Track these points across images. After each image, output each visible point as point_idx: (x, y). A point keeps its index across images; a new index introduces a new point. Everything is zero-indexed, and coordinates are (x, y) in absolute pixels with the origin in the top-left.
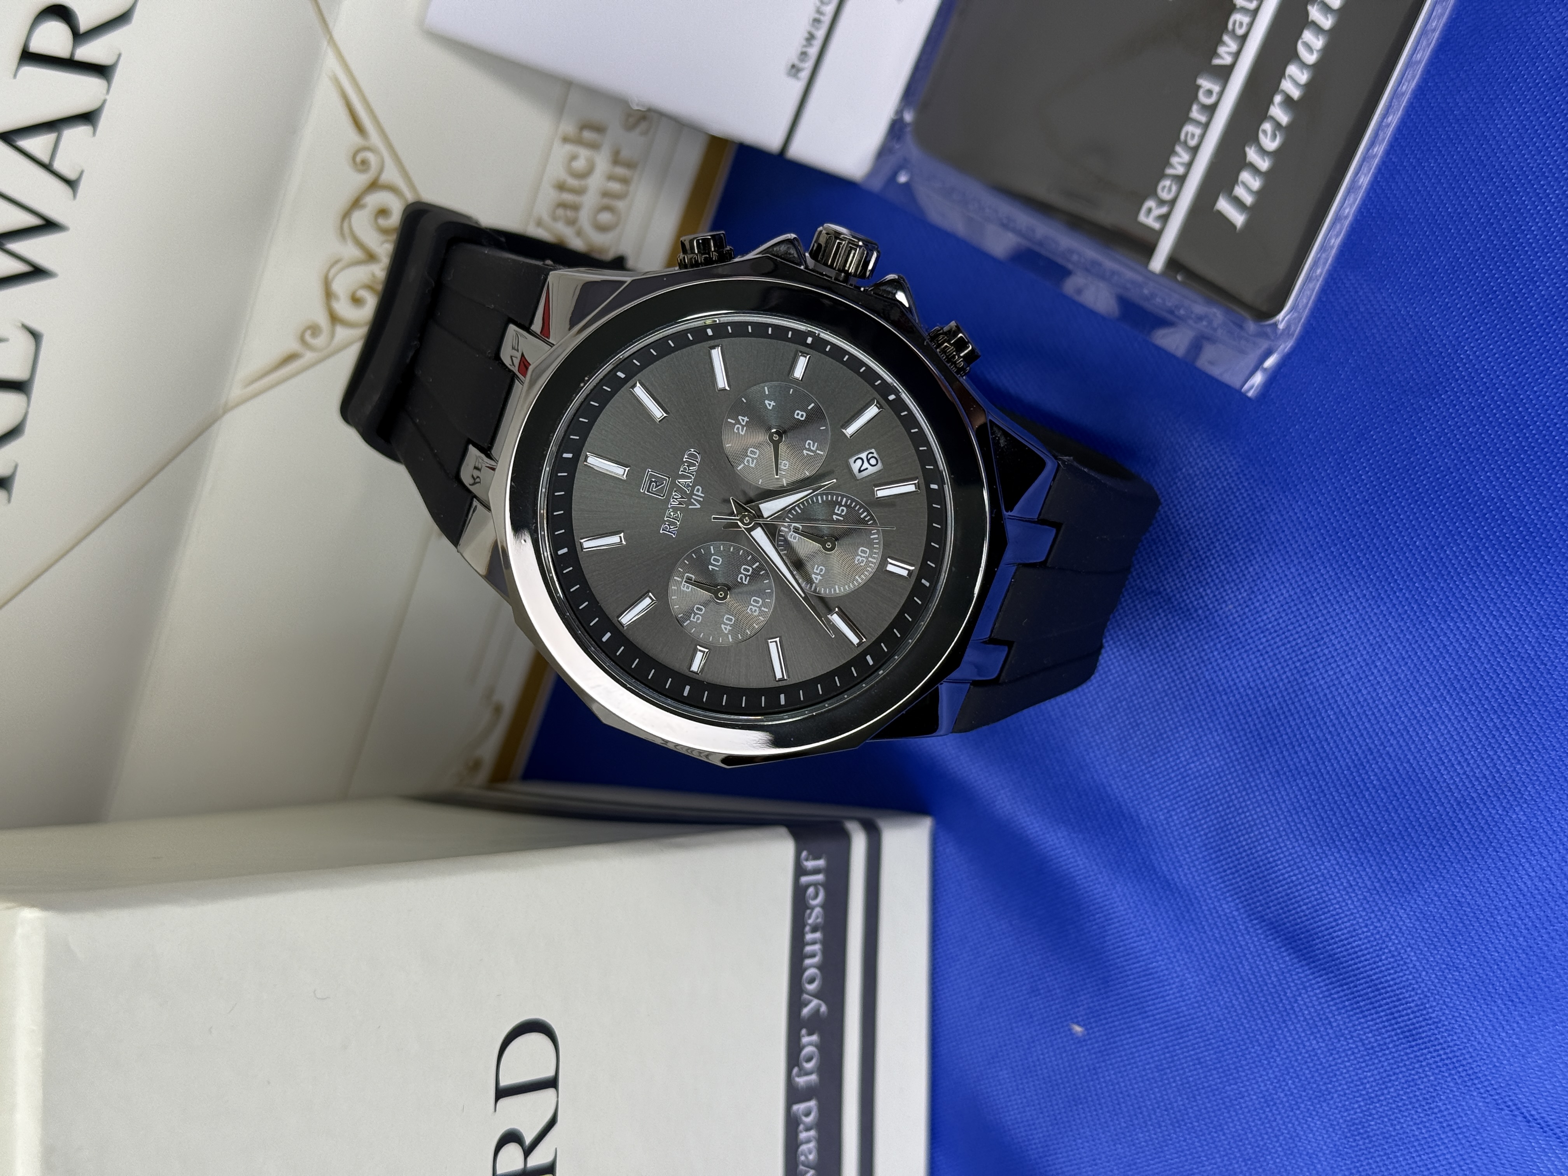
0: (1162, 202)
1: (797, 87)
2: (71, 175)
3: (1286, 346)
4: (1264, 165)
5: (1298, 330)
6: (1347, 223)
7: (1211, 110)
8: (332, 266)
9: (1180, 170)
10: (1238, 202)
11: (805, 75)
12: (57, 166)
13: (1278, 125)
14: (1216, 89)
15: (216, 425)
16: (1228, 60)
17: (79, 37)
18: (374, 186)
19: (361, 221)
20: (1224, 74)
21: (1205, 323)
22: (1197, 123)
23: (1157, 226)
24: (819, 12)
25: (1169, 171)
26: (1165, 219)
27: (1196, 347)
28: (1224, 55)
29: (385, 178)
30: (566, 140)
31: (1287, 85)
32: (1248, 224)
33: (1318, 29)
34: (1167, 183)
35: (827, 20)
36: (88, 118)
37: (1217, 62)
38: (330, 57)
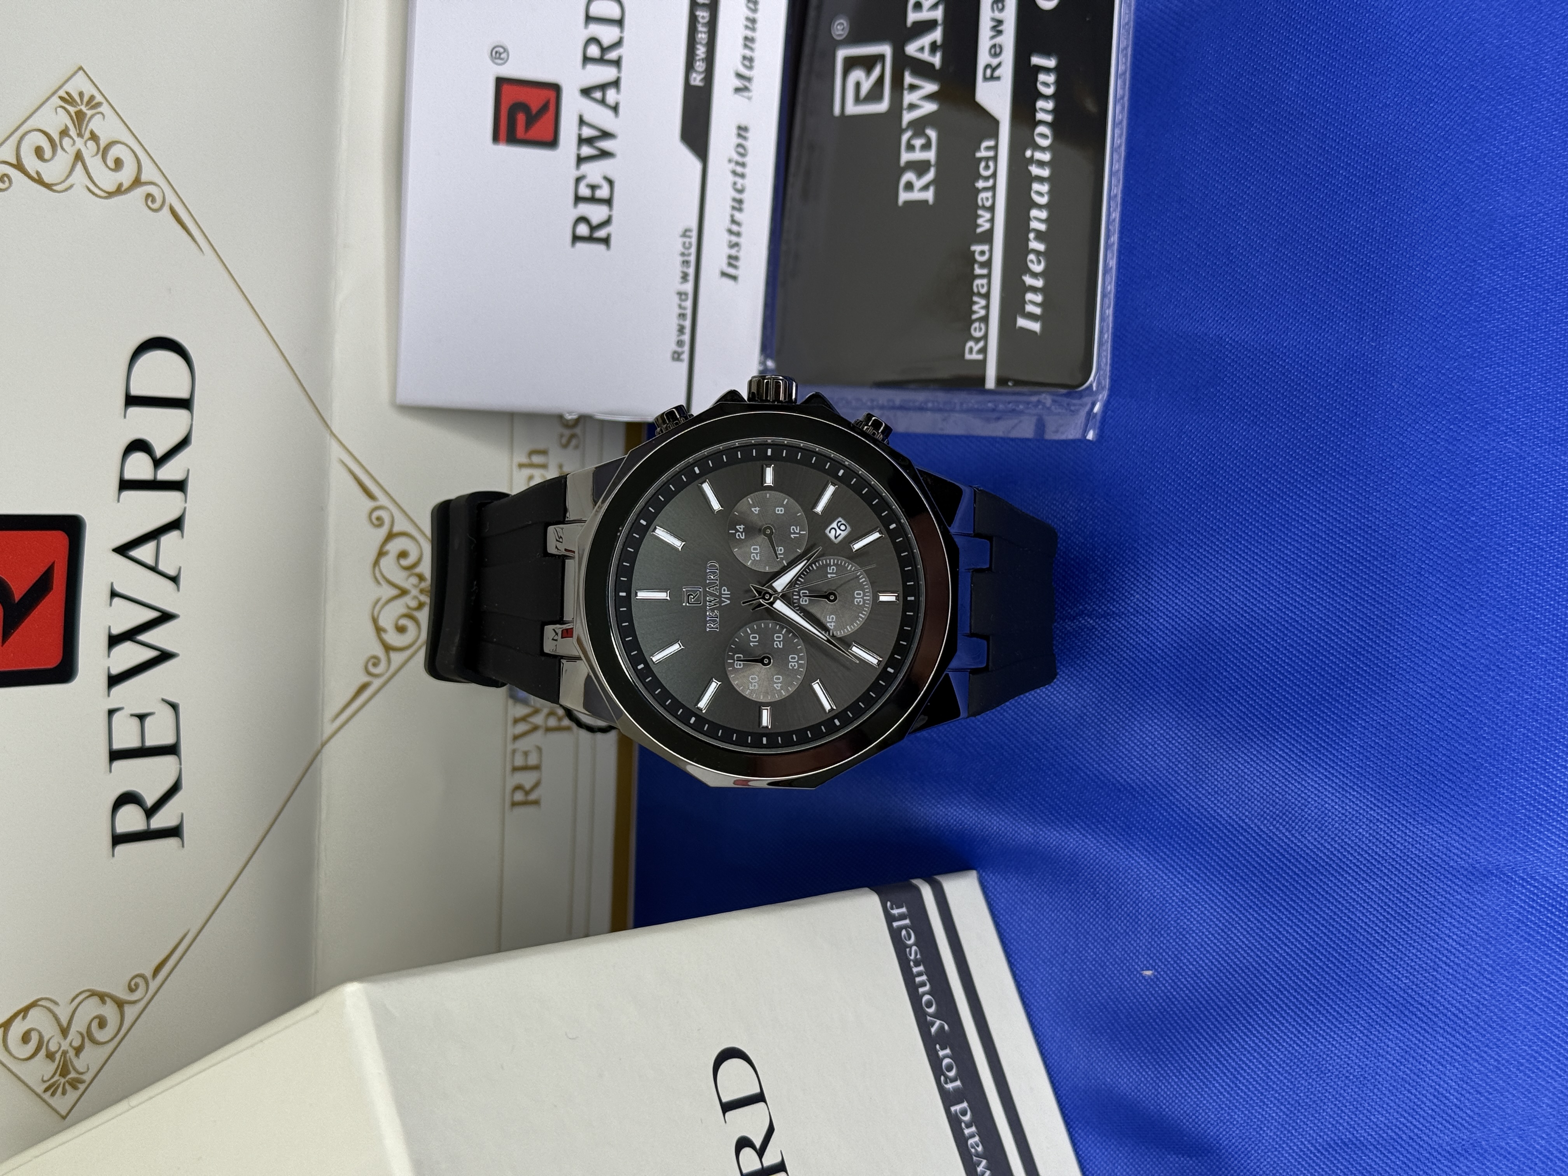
0: (977, 340)
1: (684, 366)
2: (172, 572)
3: (1103, 395)
4: (1039, 283)
5: (1107, 383)
6: (1112, 296)
7: (988, 264)
8: (374, 607)
9: (982, 313)
10: (1031, 317)
11: (686, 356)
12: (161, 567)
13: (1038, 253)
14: (986, 248)
15: (319, 757)
16: (987, 226)
17: (158, 463)
18: (391, 536)
19: (388, 565)
20: (987, 237)
21: (1040, 407)
22: (981, 276)
23: (980, 357)
24: (680, 307)
25: (974, 317)
26: (984, 350)
27: (1041, 426)
28: (983, 224)
29: (396, 529)
30: (521, 466)
31: (1034, 225)
32: (1043, 328)
33: (1040, 179)
34: (976, 325)
35: (689, 312)
36: (176, 525)
37: (979, 230)
38: (335, 446)
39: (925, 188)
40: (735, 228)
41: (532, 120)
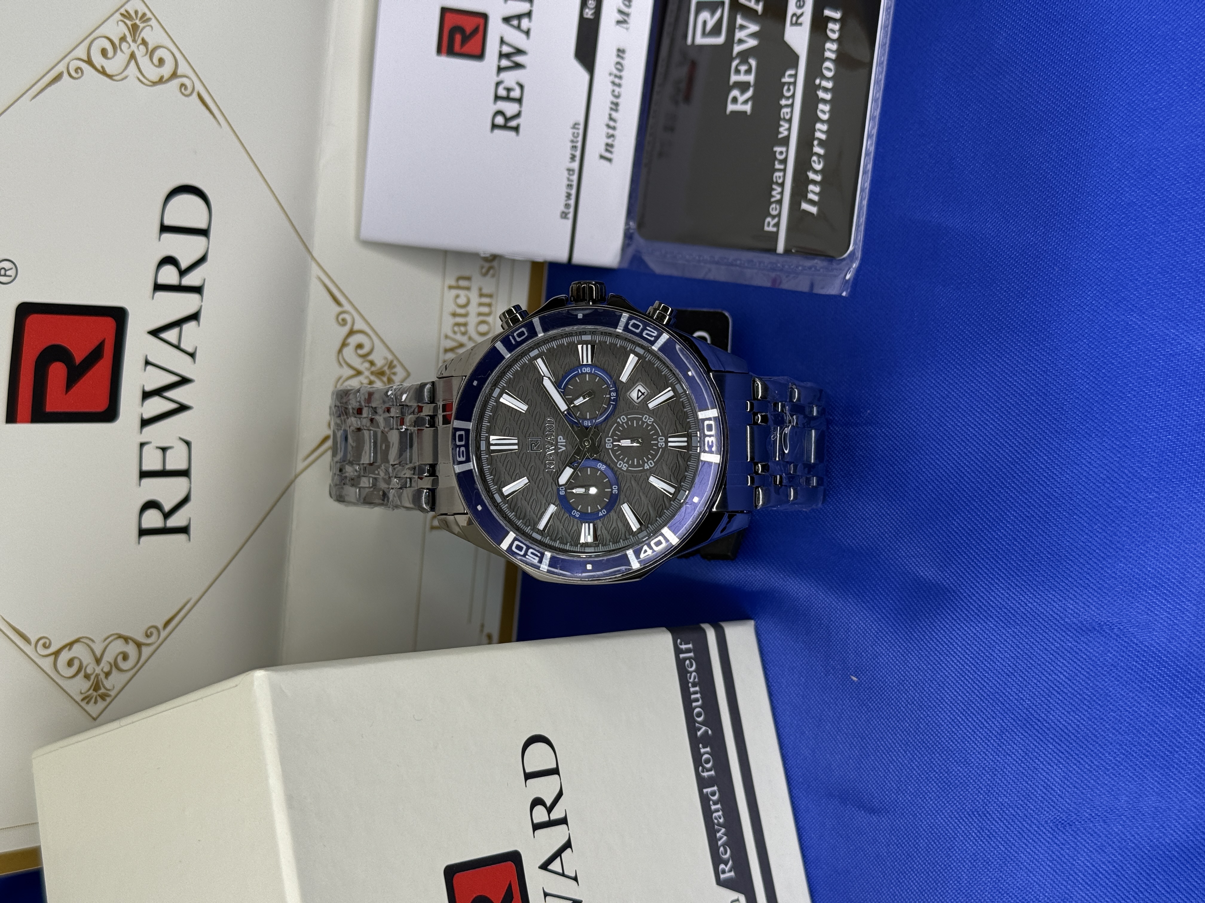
0: (774, 217)
1: (569, 223)
2: (190, 350)
3: (855, 265)
4: (818, 178)
5: (860, 254)
6: (867, 190)
7: (784, 161)
8: (338, 383)
9: (778, 197)
10: (812, 202)
11: (571, 216)
12: (183, 346)
13: (819, 155)
14: (784, 149)
15: (293, 485)
16: (786, 133)
17: (182, 273)
18: (351, 333)
19: (349, 353)
20: (785, 142)
21: (813, 269)
22: (779, 170)
23: (775, 229)
24: (569, 180)
25: (773, 200)
26: (777, 225)
27: (812, 283)
28: (783, 132)
29: (356, 328)
30: (451, 287)
31: (818, 135)
32: (819, 210)
33: (824, 101)
34: (774, 206)
35: (575, 184)
36: (195, 317)
37: (780, 136)
38: (314, 267)
39: (746, 102)
40: (612, 124)
41: (466, 39)
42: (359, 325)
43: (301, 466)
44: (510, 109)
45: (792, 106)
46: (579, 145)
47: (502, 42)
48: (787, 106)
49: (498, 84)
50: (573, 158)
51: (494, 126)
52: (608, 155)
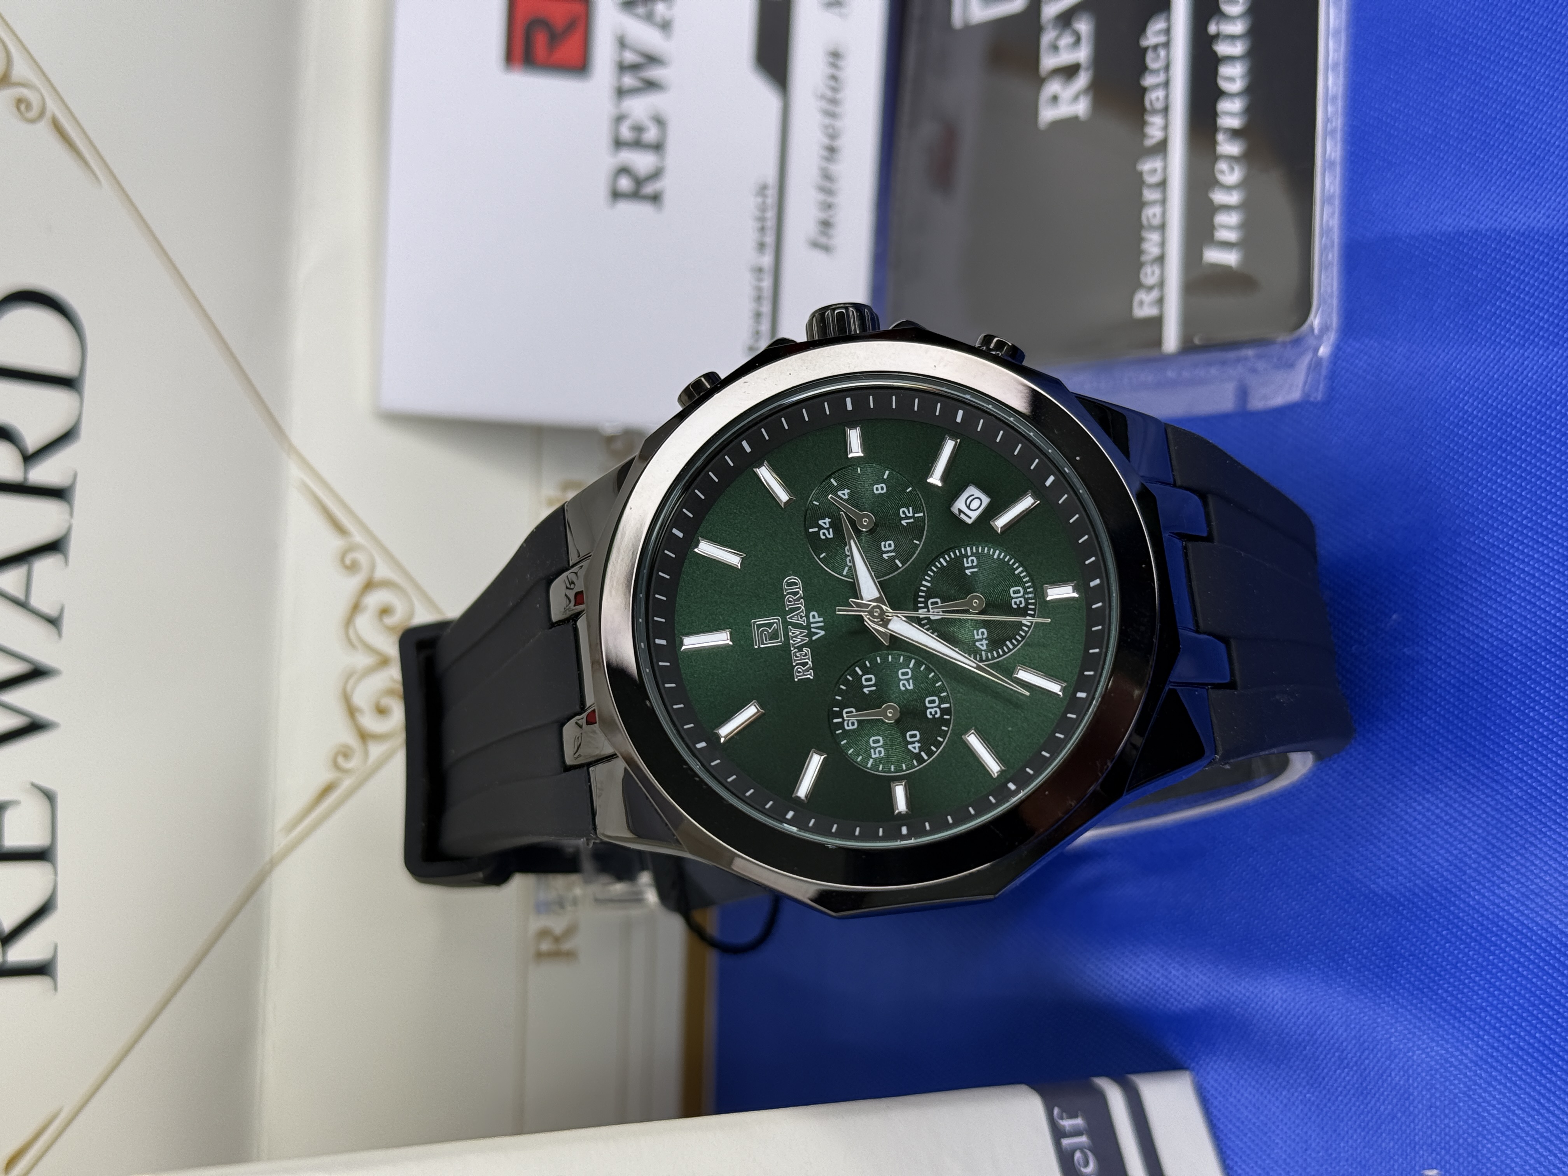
0: (1150, 288)
2: (52, 613)
3: (1331, 335)
4: (1235, 199)
5: (1336, 321)
6: (1337, 198)
7: (1163, 184)
8: (346, 683)
9: (1156, 252)
10: (1226, 245)
12: (35, 602)
13: (1231, 158)
14: (1159, 164)
15: (267, 882)
16: (1159, 136)
17: (29, 459)
18: (369, 586)
19: (365, 624)
20: (1162, 147)
21: (1240, 367)
22: (1154, 203)
23: (1155, 311)
24: (756, 289)
25: (1146, 258)
26: (1160, 301)
27: (1243, 393)
28: (1154, 133)
29: (377, 577)
30: (551, 502)
31: (1225, 122)
32: (1243, 256)
33: (1232, 59)
34: (1148, 269)
35: (768, 293)
36: (57, 547)
37: (1149, 143)
38: (294, 466)
39: (1076, 98)
41: (555, 38)
42: (383, 571)
43: (280, 842)
44: (643, 162)
45: (1166, 84)
46: (771, 223)
47: (622, 43)
48: (1156, 87)
49: (619, 119)
50: (761, 246)
51: (616, 195)
52: (823, 240)
